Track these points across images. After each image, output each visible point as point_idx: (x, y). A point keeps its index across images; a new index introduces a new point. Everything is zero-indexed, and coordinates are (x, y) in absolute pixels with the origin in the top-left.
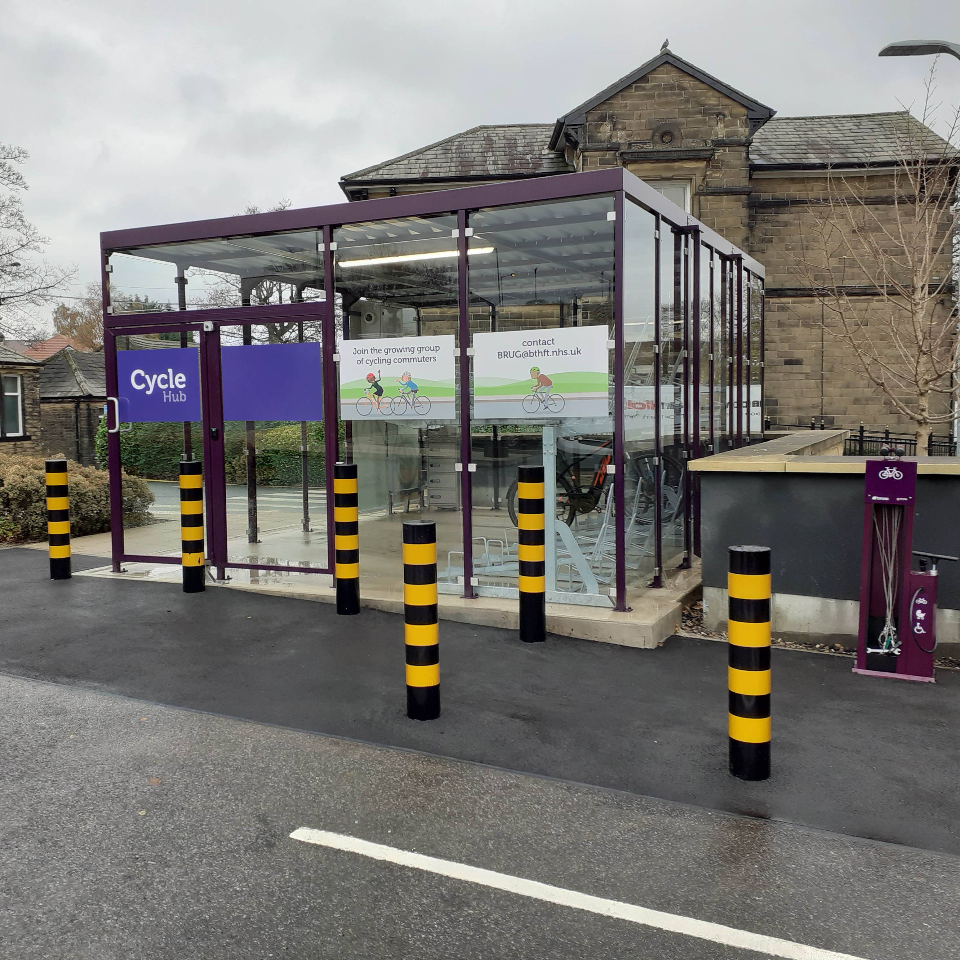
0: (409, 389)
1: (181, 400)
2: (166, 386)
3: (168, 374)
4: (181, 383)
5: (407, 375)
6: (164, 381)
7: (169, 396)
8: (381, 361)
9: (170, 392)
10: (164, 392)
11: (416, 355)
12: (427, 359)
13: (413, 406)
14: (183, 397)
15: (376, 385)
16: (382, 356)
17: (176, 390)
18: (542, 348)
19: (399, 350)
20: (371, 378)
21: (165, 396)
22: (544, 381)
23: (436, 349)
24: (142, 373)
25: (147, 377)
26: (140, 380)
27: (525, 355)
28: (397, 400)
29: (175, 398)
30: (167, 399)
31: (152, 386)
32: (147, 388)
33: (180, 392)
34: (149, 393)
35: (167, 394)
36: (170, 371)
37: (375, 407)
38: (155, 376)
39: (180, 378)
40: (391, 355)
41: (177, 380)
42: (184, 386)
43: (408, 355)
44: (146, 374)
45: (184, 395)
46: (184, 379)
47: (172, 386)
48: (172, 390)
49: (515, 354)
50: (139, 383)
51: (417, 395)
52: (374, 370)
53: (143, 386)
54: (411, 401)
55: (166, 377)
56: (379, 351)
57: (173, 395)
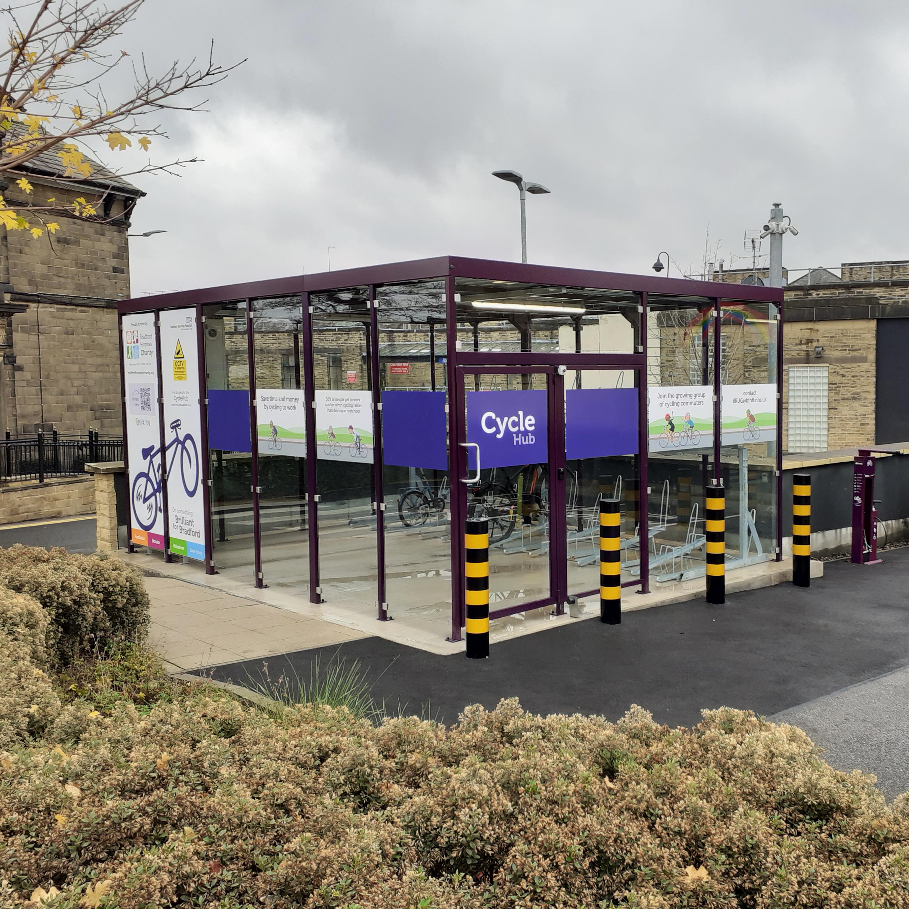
0: (689, 426)
1: (531, 442)
2: (516, 429)
3: (518, 416)
4: (530, 425)
5: (688, 415)
6: (515, 424)
7: (519, 439)
8: (674, 404)
9: (520, 435)
10: (514, 435)
11: (693, 400)
12: (698, 403)
13: (691, 439)
14: (532, 439)
15: (671, 423)
16: (674, 400)
17: (525, 433)
18: (751, 397)
19: (684, 396)
20: (668, 417)
21: (515, 439)
22: (752, 418)
23: (703, 396)
24: (493, 416)
25: (498, 420)
26: (491, 423)
27: (746, 401)
28: (682, 434)
29: (525, 441)
30: (517, 442)
31: (502, 429)
32: (498, 431)
33: (530, 434)
34: (499, 436)
35: (517, 437)
36: (521, 413)
37: (670, 440)
38: (506, 419)
39: (530, 420)
40: (681, 400)
41: (527, 423)
42: (533, 428)
43: (688, 399)
44: (496, 417)
45: (533, 437)
46: (533, 422)
47: (522, 429)
48: (521, 432)
49: (740, 400)
50: (489, 427)
51: (693, 430)
52: (668, 410)
53: (494, 429)
54: (690, 435)
55: (517, 420)
56: (673, 396)
57: (523, 438)
